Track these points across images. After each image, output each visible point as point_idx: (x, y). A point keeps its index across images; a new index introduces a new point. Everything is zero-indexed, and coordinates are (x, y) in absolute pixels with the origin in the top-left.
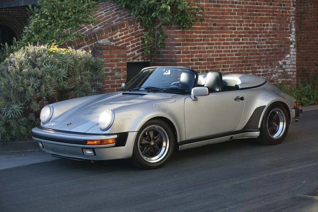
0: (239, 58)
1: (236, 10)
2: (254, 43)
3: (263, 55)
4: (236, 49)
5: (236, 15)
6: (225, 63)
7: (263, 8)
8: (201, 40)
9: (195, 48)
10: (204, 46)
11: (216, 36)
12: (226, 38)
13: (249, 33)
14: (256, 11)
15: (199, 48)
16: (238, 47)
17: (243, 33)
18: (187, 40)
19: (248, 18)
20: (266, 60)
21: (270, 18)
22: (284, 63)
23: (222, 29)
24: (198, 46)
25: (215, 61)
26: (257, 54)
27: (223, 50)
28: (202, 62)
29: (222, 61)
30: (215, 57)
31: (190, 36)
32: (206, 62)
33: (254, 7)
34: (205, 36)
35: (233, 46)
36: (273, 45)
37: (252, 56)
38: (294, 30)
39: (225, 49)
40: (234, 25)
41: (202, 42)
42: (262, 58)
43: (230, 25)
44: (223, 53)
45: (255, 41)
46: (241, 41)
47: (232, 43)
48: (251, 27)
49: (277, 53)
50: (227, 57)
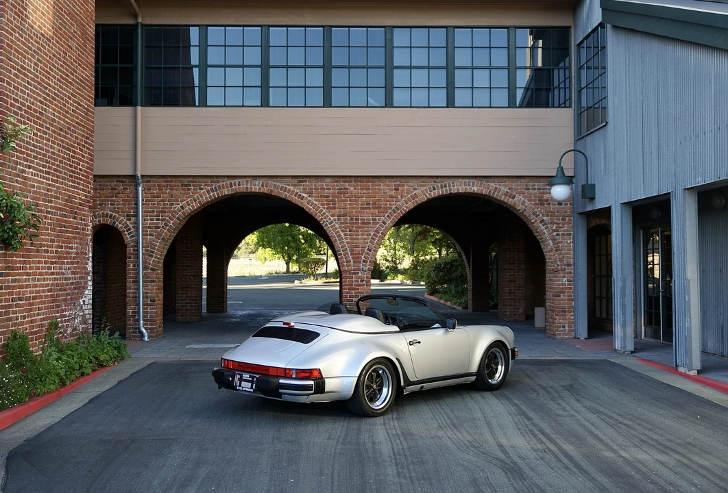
0: (52, 296)
1: (49, 224)
2: (63, 274)
3: (69, 291)
4: (48, 282)
5: (50, 232)
6: (40, 303)
7: (70, 222)
8: (20, 268)
9: (14, 281)
10: (22, 277)
11: (34, 262)
12: (41, 265)
13: (59, 258)
14: (65, 226)
15: (18, 281)
16: (50, 279)
17: (54, 258)
18: (8, 268)
19: (58, 236)
20: (71, 298)
21: (75, 238)
22: (84, 301)
23: (38, 251)
24: (17, 277)
25: (32, 301)
26: (64, 290)
27: (38, 283)
28: (21, 302)
29: (37, 300)
30: (31, 295)
31: (11, 262)
32: (24, 302)
33: (62, 221)
34: (25, 262)
35: (46, 277)
36: (76, 276)
37: (61, 293)
38: (91, 255)
39: (40, 283)
40: (47, 246)
41: (21, 271)
42: (67, 295)
43: (44, 245)
44: (38, 289)
45: (63, 271)
46: (53, 270)
47: (46, 274)
48: (60, 250)
49: (79, 288)
50: (41, 294)
